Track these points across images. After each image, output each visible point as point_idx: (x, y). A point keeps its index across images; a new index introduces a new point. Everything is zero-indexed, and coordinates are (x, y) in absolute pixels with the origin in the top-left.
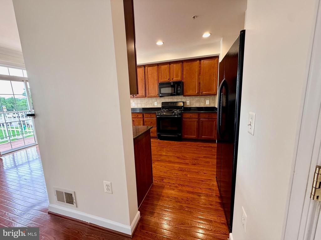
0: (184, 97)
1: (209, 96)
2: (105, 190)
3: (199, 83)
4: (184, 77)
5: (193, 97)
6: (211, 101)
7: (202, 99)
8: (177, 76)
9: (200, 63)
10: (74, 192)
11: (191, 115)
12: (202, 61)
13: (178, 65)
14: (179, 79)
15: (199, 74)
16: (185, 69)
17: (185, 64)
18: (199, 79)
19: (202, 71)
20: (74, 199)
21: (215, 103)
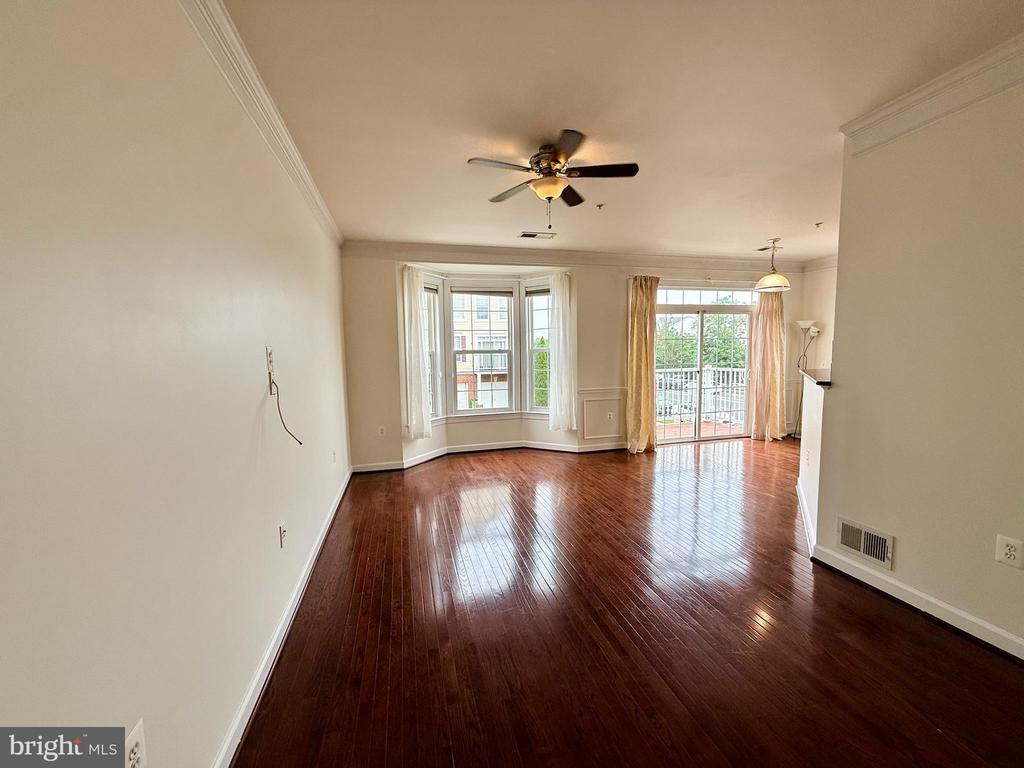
10: (894, 540)
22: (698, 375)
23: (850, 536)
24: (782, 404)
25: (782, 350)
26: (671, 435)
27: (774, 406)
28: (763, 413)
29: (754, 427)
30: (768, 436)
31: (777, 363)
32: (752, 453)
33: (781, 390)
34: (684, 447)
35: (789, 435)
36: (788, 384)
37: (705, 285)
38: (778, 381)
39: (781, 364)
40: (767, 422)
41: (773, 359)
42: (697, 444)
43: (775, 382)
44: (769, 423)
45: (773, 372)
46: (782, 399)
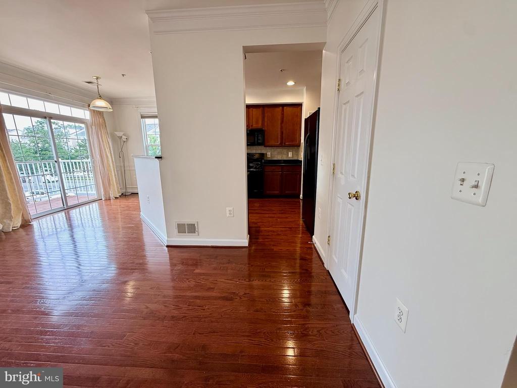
0: (265, 148)
1: (292, 148)
2: (228, 215)
3: (282, 133)
4: (266, 124)
5: (275, 148)
6: (294, 152)
7: (285, 151)
8: (257, 122)
9: (283, 110)
10: (197, 222)
11: (274, 168)
12: (285, 108)
13: (258, 109)
14: (260, 126)
15: (282, 122)
16: (266, 115)
17: (266, 109)
18: (282, 128)
19: (285, 119)
20: (197, 227)
21: (298, 154)
22: (56, 164)
23: (183, 228)
24: (116, 178)
25: (110, 148)
26: (41, 210)
27: (112, 180)
28: (107, 184)
29: (103, 193)
30: (112, 196)
31: (109, 155)
32: (105, 207)
33: (114, 170)
34: (56, 216)
35: (122, 194)
36: (116, 167)
37: (47, 98)
38: (111, 165)
39: (111, 156)
40: (110, 188)
41: (106, 153)
42: (66, 211)
43: (110, 166)
44: (111, 190)
45: (108, 161)
46: (115, 175)
